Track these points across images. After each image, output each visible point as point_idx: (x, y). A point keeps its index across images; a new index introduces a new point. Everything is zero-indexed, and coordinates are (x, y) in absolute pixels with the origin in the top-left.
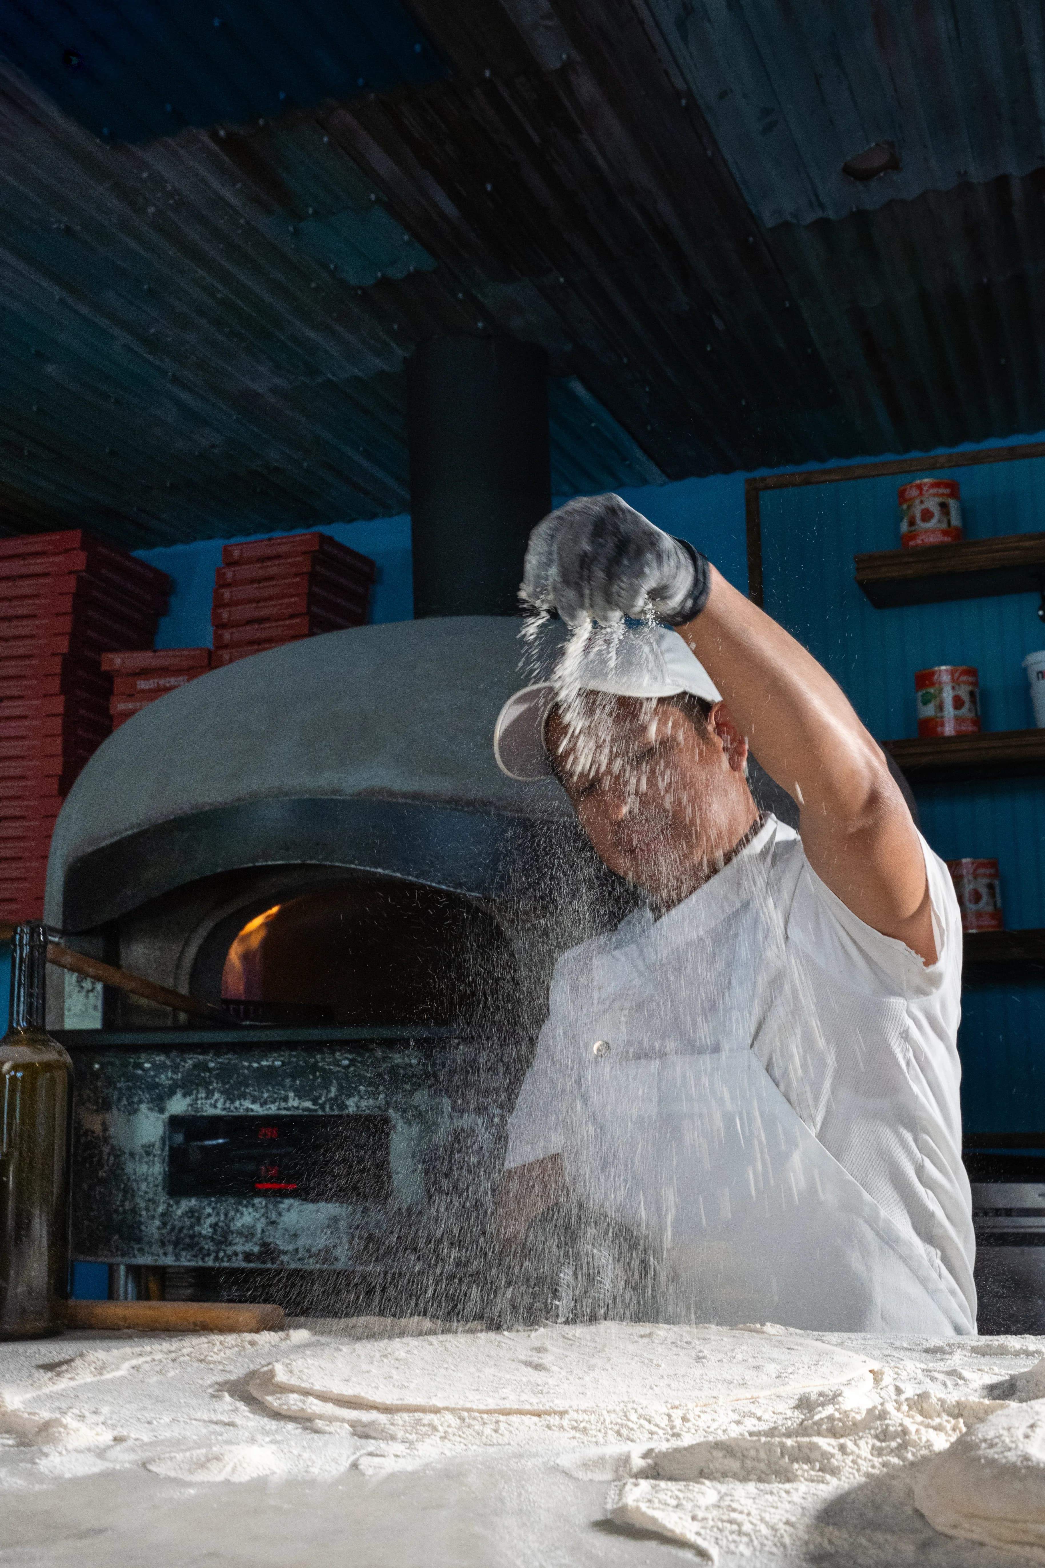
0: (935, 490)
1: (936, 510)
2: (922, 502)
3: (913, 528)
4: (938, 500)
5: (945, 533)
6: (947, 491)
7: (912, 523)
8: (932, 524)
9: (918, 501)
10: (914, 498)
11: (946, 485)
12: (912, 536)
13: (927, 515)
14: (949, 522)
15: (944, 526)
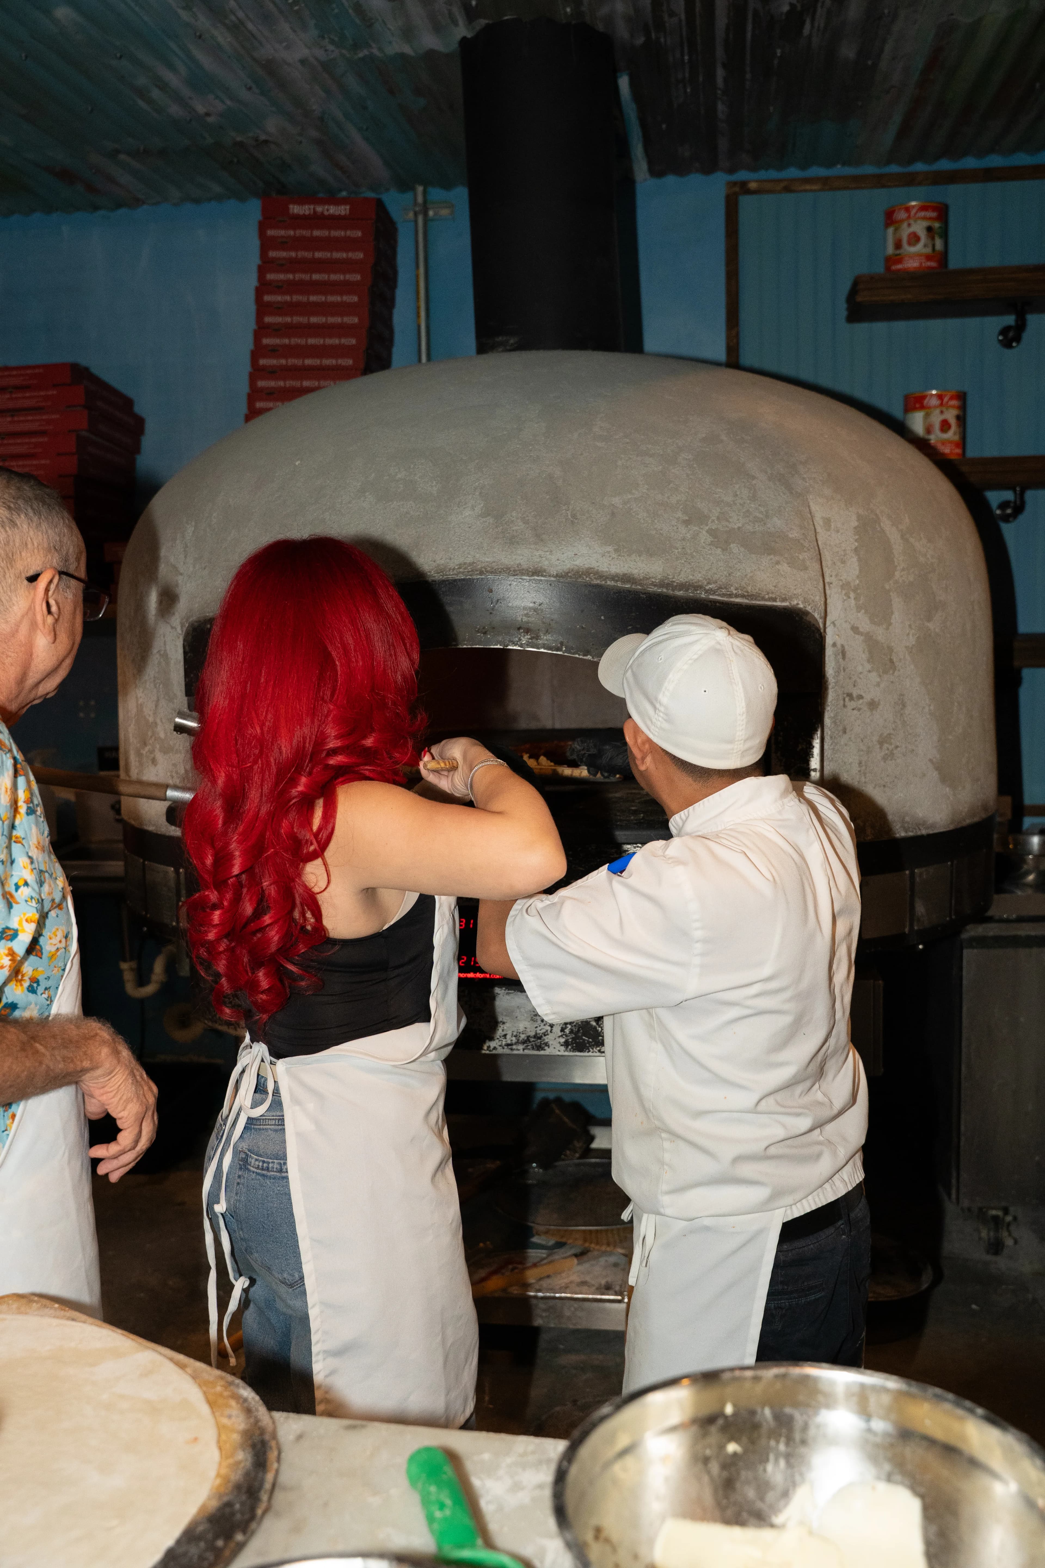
0: (922, 214)
1: (922, 234)
2: (909, 225)
3: (898, 252)
4: (925, 224)
5: (928, 258)
6: (934, 214)
7: (898, 245)
8: (919, 248)
9: (905, 225)
10: (902, 221)
11: (934, 209)
12: (898, 259)
13: (914, 239)
14: (934, 246)
15: (929, 250)
